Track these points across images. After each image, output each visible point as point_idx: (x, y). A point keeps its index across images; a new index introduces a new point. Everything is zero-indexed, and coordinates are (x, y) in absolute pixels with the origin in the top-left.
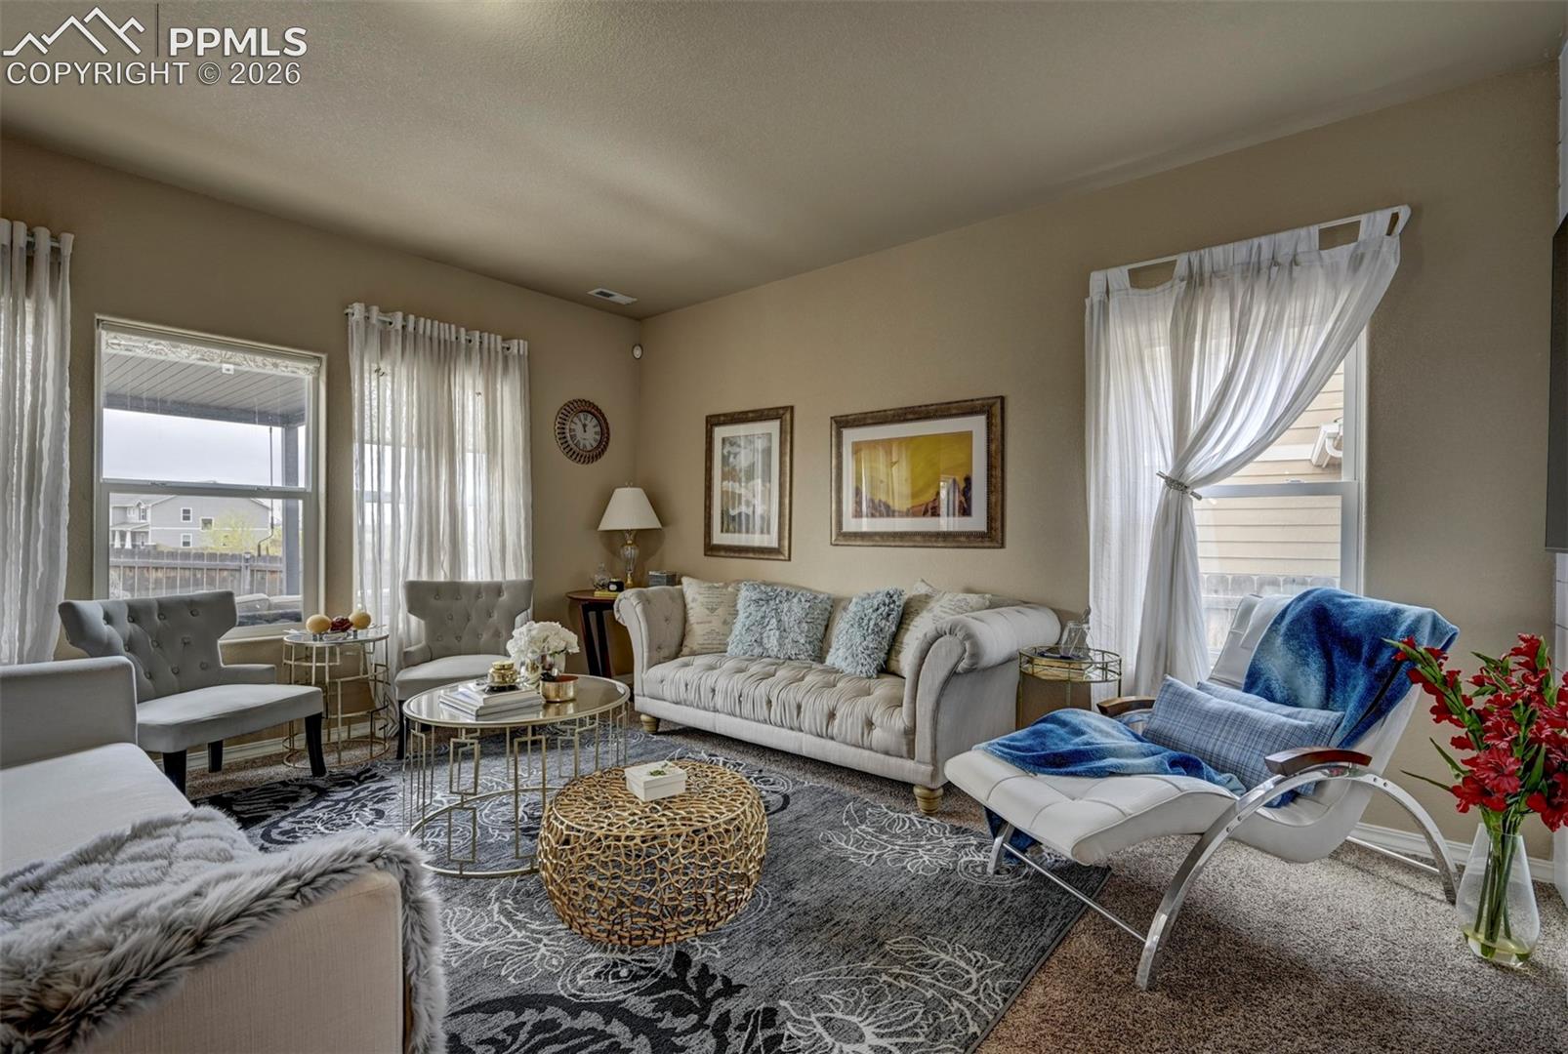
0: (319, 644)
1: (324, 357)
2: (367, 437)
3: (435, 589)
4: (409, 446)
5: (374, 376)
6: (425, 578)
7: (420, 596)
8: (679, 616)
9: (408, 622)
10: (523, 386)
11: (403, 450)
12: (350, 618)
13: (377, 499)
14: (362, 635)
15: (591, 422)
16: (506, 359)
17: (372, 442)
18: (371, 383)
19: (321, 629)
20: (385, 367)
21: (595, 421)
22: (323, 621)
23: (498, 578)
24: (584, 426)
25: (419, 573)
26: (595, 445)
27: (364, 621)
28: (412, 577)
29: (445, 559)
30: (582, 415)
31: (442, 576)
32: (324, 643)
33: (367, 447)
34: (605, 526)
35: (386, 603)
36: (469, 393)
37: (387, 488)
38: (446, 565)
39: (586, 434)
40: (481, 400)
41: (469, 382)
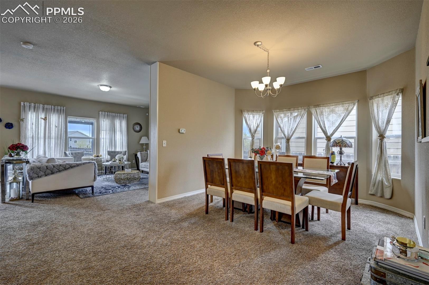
0: (94, 158)
1: (96, 119)
2: (102, 130)
3: (112, 152)
4: (108, 131)
5: (103, 121)
6: (110, 150)
7: (110, 153)
8: (146, 156)
9: (108, 156)
10: (126, 122)
11: (107, 132)
12: (99, 155)
13: (103, 139)
14: (101, 157)
15: (138, 126)
16: (123, 117)
17: (103, 130)
18: (102, 122)
19: (95, 157)
20: (104, 120)
21: (139, 126)
22: (95, 155)
23: (122, 150)
24: (137, 127)
25: (110, 149)
26: (139, 130)
27: (101, 156)
28: (108, 150)
29: (113, 147)
30: (137, 125)
31: (113, 150)
32: (96, 158)
33: (102, 131)
34: (140, 143)
35: (104, 154)
36: (117, 123)
37: (105, 137)
38: (114, 148)
39: (138, 128)
40: (119, 124)
41: (117, 121)
